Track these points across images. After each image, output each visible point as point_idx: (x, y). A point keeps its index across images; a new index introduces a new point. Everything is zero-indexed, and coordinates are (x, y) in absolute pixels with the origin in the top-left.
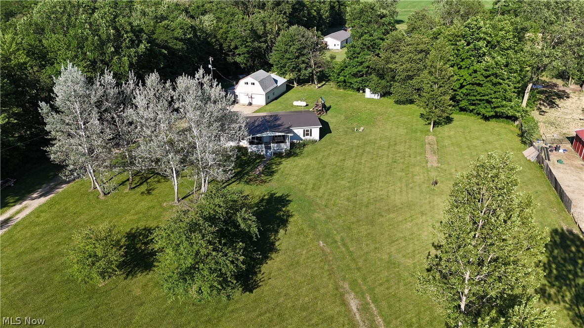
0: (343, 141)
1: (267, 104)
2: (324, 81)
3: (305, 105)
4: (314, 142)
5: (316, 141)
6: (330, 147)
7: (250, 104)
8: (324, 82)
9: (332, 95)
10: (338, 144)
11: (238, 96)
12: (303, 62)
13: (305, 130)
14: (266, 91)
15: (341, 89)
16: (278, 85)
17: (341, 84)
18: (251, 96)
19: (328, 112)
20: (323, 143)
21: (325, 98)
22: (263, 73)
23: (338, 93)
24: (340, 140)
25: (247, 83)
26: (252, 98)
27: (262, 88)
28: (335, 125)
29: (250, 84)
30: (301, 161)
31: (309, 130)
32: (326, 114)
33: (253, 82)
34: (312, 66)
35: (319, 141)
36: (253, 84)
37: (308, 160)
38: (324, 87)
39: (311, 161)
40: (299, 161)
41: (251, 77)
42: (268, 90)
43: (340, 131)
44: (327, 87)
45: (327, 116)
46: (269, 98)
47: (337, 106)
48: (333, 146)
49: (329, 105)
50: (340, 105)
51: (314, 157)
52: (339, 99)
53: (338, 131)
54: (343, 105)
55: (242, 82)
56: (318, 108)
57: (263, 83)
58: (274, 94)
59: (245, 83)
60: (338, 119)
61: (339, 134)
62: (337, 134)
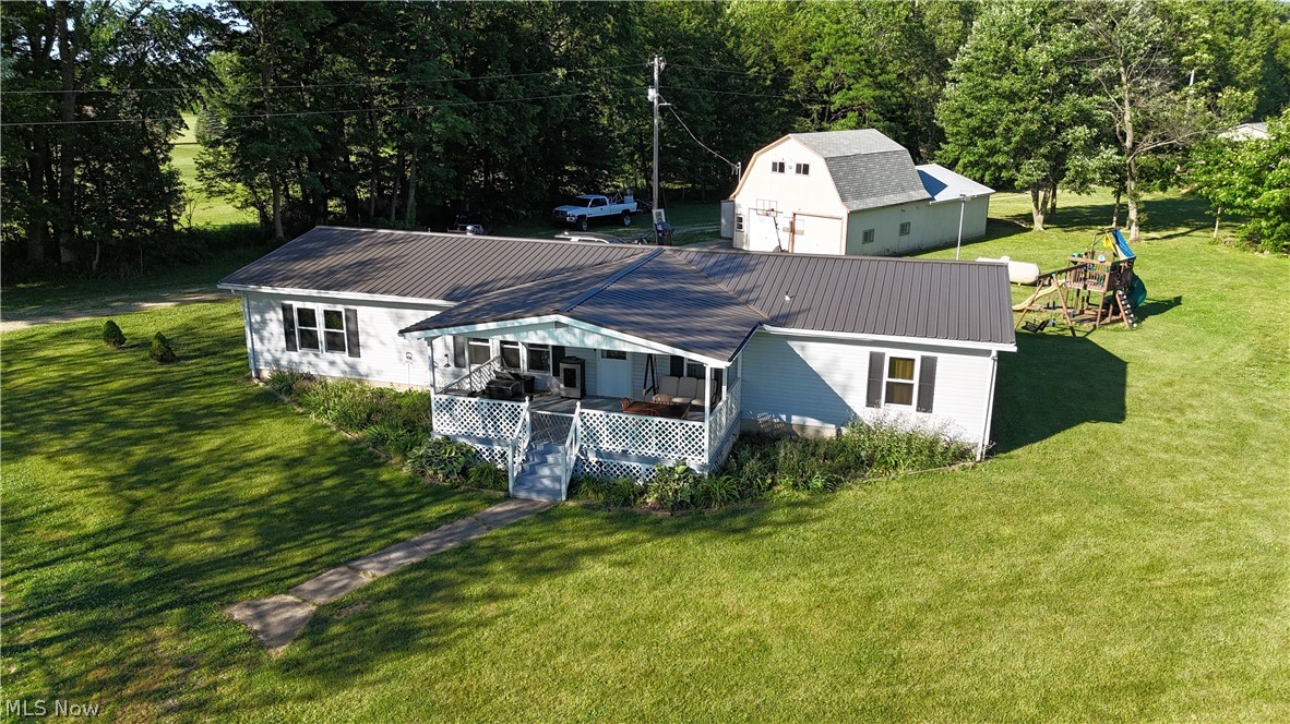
2: (1187, 225)
3: (1032, 278)
4: (939, 455)
5: (962, 454)
6: (1057, 519)
8: (1182, 230)
9: (1204, 263)
10: (1139, 510)
11: (744, 224)
12: (1085, 118)
13: (883, 355)
14: (857, 205)
15: (1262, 252)
16: (939, 198)
17: (1264, 224)
18: (792, 224)
19: (1143, 323)
20: (1008, 479)
21: (1162, 271)
22: (874, 141)
23: (1240, 263)
24: (1168, 479)
25: (780, 167)
26: (793, 231)
27: (837, 186)
28: (1170, 384)
29: (790, 171)
30: (718, 595)
31: (913, 360)
32: (1127, 327)
33: (802, 162)
34: (1124, 135)
35: (978, 458)
36: (804, 169)
37: (793, 593)
38: (1175, 240)
39: (802, 611)
40: (707, 591)
41: (801, 141)
42: (870, 203)
43: (1196, 426)
44: (1191, 242)
45: (1134, 333)
46: (868, 236)
47: (1220, 305)
48: (1087, 515)
49: (1169, 295)
50: (1240, 301)
51: (863, 582)
52: (1241, 280)
53: (1178, 421)
54: (1257, 304)
55: (762, 160)
56: (1085, 287)
57: (853, 170)
58: (904, 229)
59: (774, 164)
60: (1198, 359)
61: (1178, 442)
62: (1164, 439)
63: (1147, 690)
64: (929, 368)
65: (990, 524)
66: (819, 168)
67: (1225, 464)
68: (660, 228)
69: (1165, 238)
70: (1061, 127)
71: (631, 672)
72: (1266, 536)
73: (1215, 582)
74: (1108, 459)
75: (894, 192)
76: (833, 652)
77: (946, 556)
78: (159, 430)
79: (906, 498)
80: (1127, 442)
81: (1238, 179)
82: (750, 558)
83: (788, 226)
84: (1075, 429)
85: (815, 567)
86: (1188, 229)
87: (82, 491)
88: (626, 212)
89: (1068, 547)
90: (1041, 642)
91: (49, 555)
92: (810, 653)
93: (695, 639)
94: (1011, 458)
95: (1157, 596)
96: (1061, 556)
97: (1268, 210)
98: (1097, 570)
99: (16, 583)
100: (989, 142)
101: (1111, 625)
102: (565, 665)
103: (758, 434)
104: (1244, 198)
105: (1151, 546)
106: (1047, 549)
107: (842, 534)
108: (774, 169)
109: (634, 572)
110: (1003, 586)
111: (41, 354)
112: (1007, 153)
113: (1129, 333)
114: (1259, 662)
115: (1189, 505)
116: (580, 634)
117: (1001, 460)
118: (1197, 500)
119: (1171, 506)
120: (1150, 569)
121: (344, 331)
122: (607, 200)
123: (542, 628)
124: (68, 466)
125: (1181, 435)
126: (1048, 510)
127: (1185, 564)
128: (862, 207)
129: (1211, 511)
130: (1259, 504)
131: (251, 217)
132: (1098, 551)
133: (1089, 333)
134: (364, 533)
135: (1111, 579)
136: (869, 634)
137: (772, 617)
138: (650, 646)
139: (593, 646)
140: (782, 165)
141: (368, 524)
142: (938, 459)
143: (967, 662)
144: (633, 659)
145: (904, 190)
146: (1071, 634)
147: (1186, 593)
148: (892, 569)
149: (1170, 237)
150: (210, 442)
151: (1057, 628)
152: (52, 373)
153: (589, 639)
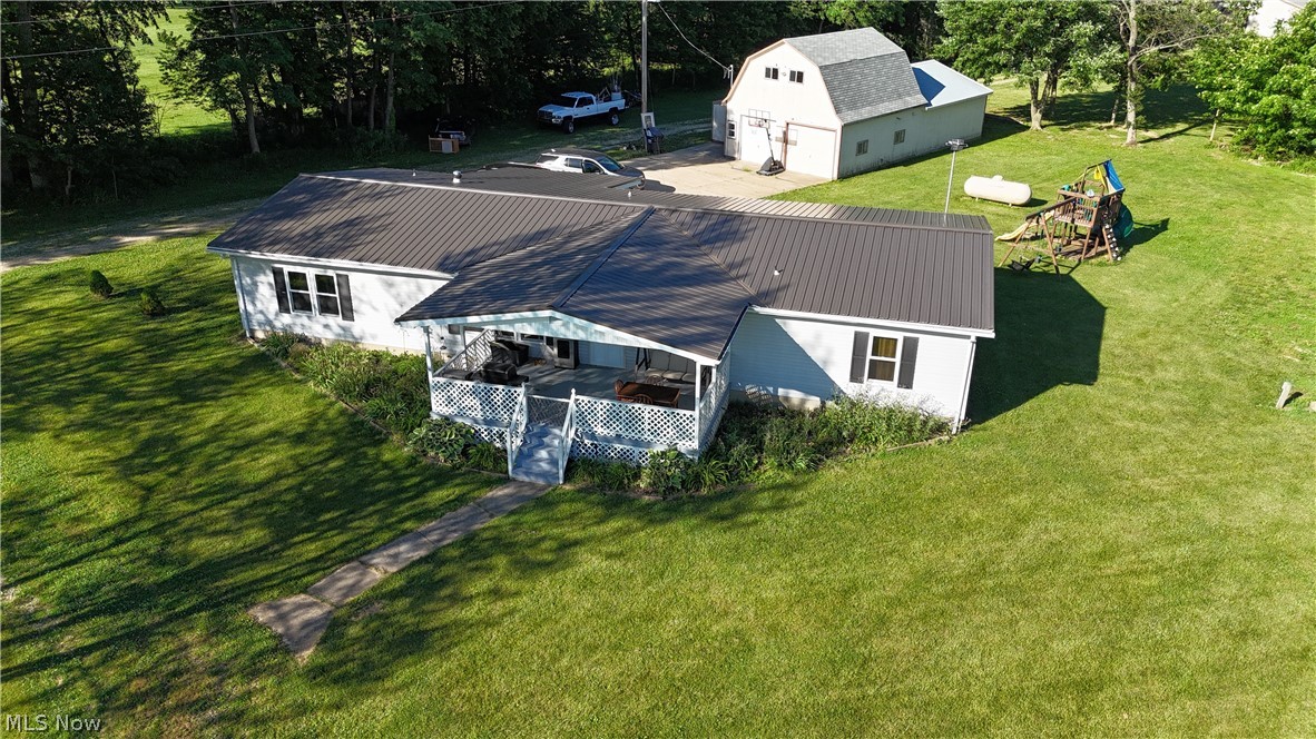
0: (1155, 469)
1: (845, 175)
2: (1185, 120)
3: (1024, 198)
6: (1022, 501)
7: (775, 168)
8: (1181, 126)
9: (1196, 174)
10: (1099, 488)
11: (736, 131)
13: (867, 335)
14: (852, 116)
15: (1256, 158)
16: (937, 102)
17: (1260, 130)
18: (785, 133)
19: (1128, 254)
20: (980, 455)
21: (1153, 184)
22: (870, 43)
23: (1231, 173)
24: (1129, 452)
25: (773, 74)
26: (786, 141)
27: (832, 97)
28: (1144, 335)
29: (784, 78)
30: (707, 589)
31: (896, 340)
32: (1112, 261)
33: (797, 69)
34: (1127, 32)
35: (954, 431)
36: (798, 77)
37: (775, 586)
38: (1172, 140)
39: (783, 607)
40: (698, 585)
41: (795, 47)
42: (866, 113)
43: (1162, 387)
44: (1187, 144)
45: (1118, 269)
46: (862, 148)
47: (1205, 230)
48: (1051, 496)
49: (1157, 217)
50: (1226, 224)
51: (840, 574)
52: (1232, 196)
53: (1147, 381)
54: (1243, 228)
55: (755, 65)
56: (1073, 221)
57: (849, 77)
58: (899, 137)
59: (768, 70)
60: (1176, 300)
61: (1144, 408)
62: (1131, 404)
63: (1086, 688)
64: (911, 348)
65: (959, 507)
66: (813, 76)
67: (1185, 433)
68: (649, 133)
69: (1162, 137)
70: (1065, 22)
71: (628, 676)
72: (1213, 516)
73: (1160, 570)
74: (1076, 428)
75: (889, 99)
76: (811, 652)
77: (917, 545)
78: (160, 402)
79: (884, 477)
80: (1097, 409)
81: (1240, 84)
82: (737, 548)
83: (781, 135)
84: (1049, 393)
85: (796, 556)
86: (1187, 126)
87: (95, 477)
88: (614, 110)
89: (1029, 532)
90: (997, 638)
91: (74, 553)
92: (790, 653)
93: (687, 638)
94: (985, 429)
95: (1106, 586)
96: (1023, 542)
97: (1266, 117)
98: (1053, 557)
99: (47, 584)
100: (990, 40)
101: (1061, 618)
102: (568, 669)
103: (746, 404)
104: (1243, 104)
105: (1105, 530)
106: (1011, 534)
107: (822, 519)
108: (768, 75)
109: (630, 565)
110: (969, 576)
111: (29, 306)
112: (1009, 50)
113: (1114, 268)
114: (1189, 658)
115: (1145, 482)
116: (580, 636)
117: (978, 432)
118: (1154, 476)
119: (1129, 484)
120: (1102, 556)
121: (337, 295)
122: (594, 98)
123: (545, 629)
124: (79, 446)
125: (1147, 399)
126: (1016, 490)
127: (1136, 550)
128: (856, 118)
129: (1165, 489)
130: (1211, 480)
131: (221, 118)
132: (1057, 536)
133: (1073, 269)
134: (372, 523)
135: (1067, 567)
136: (843, 631)
137: (756, 614)
138: (644, 647)
139: (593, 648)
140: (776, 71)
141: (376, 512)
142: (916, 434)
143: (929, 660)
144: (629, 661)
145: (900, 96)
146: (1026, 629)
147: (1133, 581)
148: (866, 559)
149: (1167, 136)
150: (212, 415)
151: (1013, 622)
152: (42, 331)
153: (589, 640)
